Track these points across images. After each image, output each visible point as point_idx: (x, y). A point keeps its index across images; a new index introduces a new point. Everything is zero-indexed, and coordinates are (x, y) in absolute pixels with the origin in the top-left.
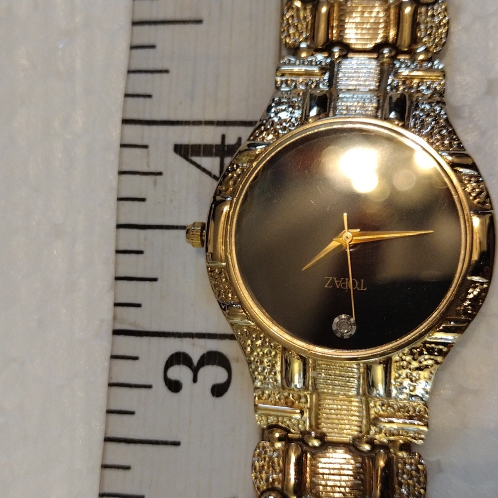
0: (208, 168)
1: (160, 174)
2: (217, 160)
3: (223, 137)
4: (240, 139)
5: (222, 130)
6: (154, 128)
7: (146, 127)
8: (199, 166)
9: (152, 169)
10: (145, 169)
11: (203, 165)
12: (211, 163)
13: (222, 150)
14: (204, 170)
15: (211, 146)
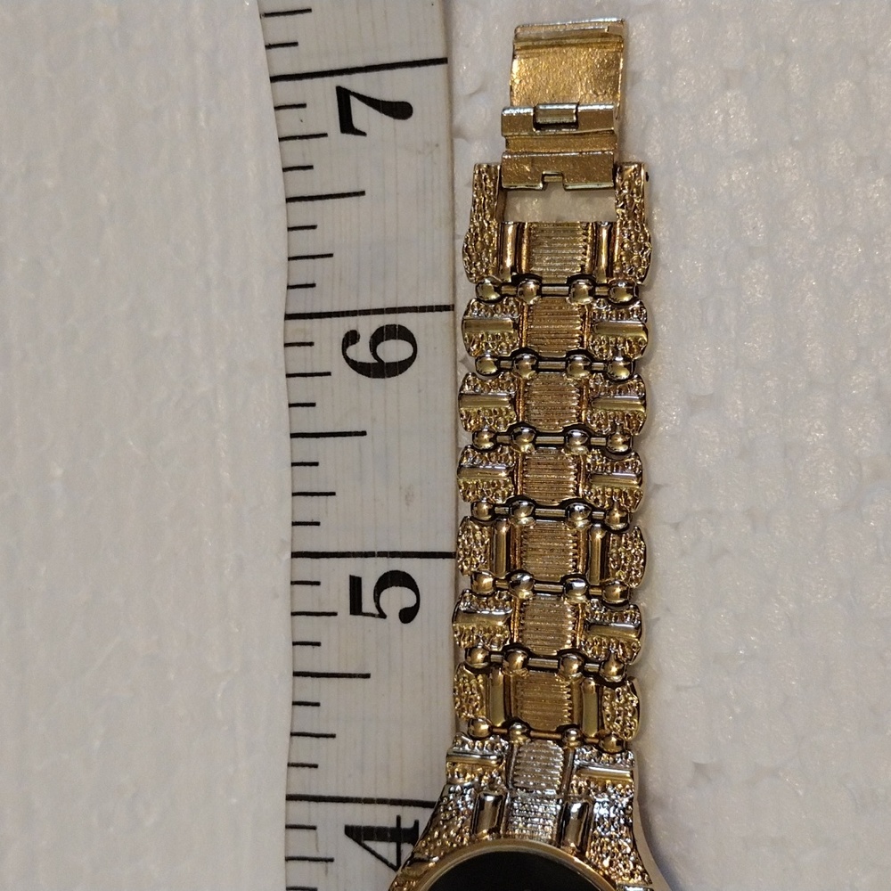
0: (385, 855)
1: (331, 860)
2: (393, 846)
3: (399, 819)
4: (417, 823)
5: (397, 810)
6: (322, 805)
7: (313, 804)
8: (373, 853)
9: (322, 855)
10: (314, 855)
11: (378, 852)
12: (387, 849)
13: (397, 835)
14: (379, 857)
15: (385, 829)
